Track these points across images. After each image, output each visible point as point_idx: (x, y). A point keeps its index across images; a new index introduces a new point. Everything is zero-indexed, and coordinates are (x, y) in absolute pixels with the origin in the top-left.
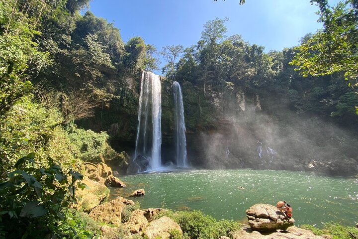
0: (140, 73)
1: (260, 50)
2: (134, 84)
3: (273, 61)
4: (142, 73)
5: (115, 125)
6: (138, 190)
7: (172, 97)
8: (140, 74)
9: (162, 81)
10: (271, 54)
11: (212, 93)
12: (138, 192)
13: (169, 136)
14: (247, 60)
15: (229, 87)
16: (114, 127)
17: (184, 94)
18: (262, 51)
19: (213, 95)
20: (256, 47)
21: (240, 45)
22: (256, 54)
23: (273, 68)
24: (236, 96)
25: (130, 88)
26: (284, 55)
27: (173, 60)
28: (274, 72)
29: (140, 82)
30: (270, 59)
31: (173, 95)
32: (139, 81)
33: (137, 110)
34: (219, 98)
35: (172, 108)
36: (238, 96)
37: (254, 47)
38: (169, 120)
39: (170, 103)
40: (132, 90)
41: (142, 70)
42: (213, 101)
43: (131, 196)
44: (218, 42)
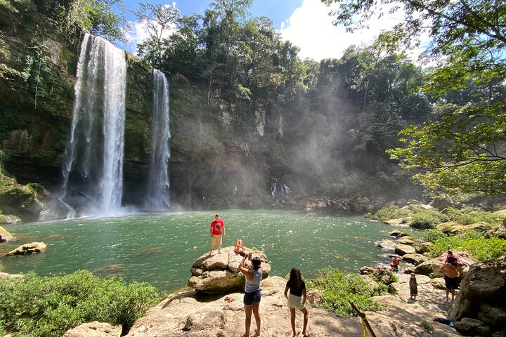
0: (79, 35)
1: (293, 52)
2: (64, 56)
3: (308, 72)
4: (83, 35)
5: (20, 133)
6: (26, 245)
7: (149, 97)
8: (78, 37)
9: (129, 63)
10: (306, 62)
11: (220, 103)
12: (24, 248)
13: (143, 164)
14: (275, 60)
15: (244, 95)
16: (18, 137)
17: (172, 96)
18: (296, 54)
19: (222, 107)
20: (290, 45)
21: (269, 34)
22: (289, 57)
23: (306, 82)
24: (254, 114)
25: (55, 62)
26: (321, 67)
27: (159, 33)
28: (306, 87)
29: (77, 53)
30: (305, 68)
31: (151, 94)
32: (75, 50)
33: (71, 109)
34: (231, 113)
35: (149, 117)
36: (257, 114)
37: (287, 44)
38: (142, 137)
39: (144, 106)
40: (59, 68)
41: (84, 29)
42: (222, 115)
43: (8, 255)
44: (238, 19)
